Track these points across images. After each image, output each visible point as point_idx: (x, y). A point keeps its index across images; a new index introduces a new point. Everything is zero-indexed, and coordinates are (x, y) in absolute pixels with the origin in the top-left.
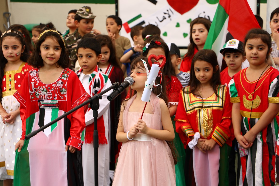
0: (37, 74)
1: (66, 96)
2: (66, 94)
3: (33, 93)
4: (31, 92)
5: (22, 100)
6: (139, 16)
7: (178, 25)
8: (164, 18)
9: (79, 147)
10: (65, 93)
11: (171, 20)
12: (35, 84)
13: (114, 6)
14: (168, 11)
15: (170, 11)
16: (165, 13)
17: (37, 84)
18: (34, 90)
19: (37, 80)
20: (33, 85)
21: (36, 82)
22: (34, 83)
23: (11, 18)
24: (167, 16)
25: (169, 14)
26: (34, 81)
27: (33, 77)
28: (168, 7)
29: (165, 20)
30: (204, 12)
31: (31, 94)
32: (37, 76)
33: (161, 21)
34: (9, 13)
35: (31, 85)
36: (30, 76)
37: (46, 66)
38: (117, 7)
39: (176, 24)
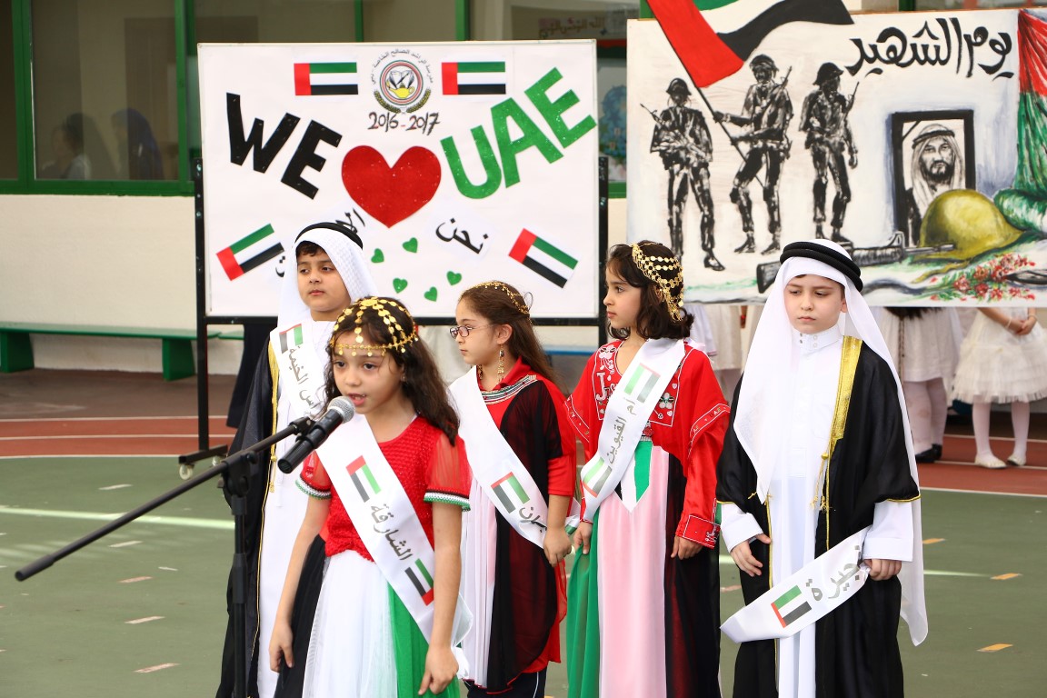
0: (614, 354)
1: (670, 414)
2: (672, 410)
3: (602, 398)
4: (598, 397)
5: (576, 417)
6: (267, 230)
7: (378, 257)
9: (709, 543)
10: (669, 406)
12: (605, 378)
13: (191, 201)
14: (348, 215)
15: (353, 216)
17: (609, 378)
18: (603, 392)
19: (611, 367)
20: (602, 380)
21: (607, 372)
22: (604, 374)
26: (605, 369)
27: (605, 361)
28: (350, 204)
30: (453, 221)
31: (598, 401)
32: (612, 358)
35: (598, 379)
36: (598, 359)
38: (200, 206)
39: (372, 254)
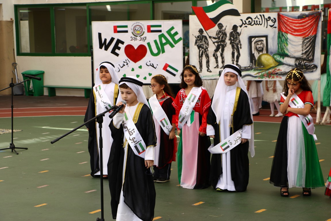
1: (199, 104)
3: (181, 101)
4: (180, 100)
7: (133, 70)
8: (124, 65)
11: (128, 66)
12: (183, 96)
13: (90, 57)
14: (126, 60)
15: (127, 60)
16: (124, 62)
17: (184, 96)
18: (182, 99)
19: (184, 94)
20: (181, 97)
21: (183, 95)
23: (17, 66)
24: (125, 64)
25: (127, 63)
26: (182, 94)
28: (127, 58)
29: (124, 67)
30: (150, 61)
32: (184, 92)
33: (122, 67)
34: (16, 63)
35: (180, 96)
36: (180, 92)
37: (189, 86)
38: (92, 58)
39: (131, 69)
